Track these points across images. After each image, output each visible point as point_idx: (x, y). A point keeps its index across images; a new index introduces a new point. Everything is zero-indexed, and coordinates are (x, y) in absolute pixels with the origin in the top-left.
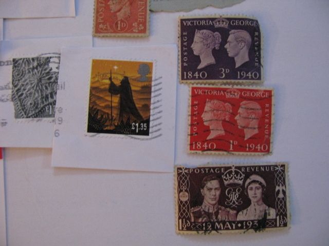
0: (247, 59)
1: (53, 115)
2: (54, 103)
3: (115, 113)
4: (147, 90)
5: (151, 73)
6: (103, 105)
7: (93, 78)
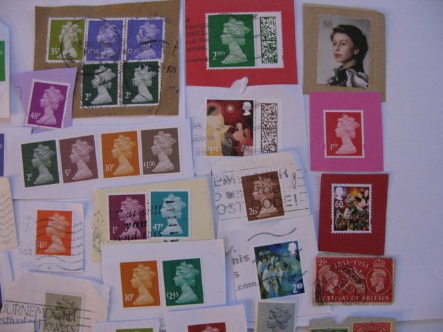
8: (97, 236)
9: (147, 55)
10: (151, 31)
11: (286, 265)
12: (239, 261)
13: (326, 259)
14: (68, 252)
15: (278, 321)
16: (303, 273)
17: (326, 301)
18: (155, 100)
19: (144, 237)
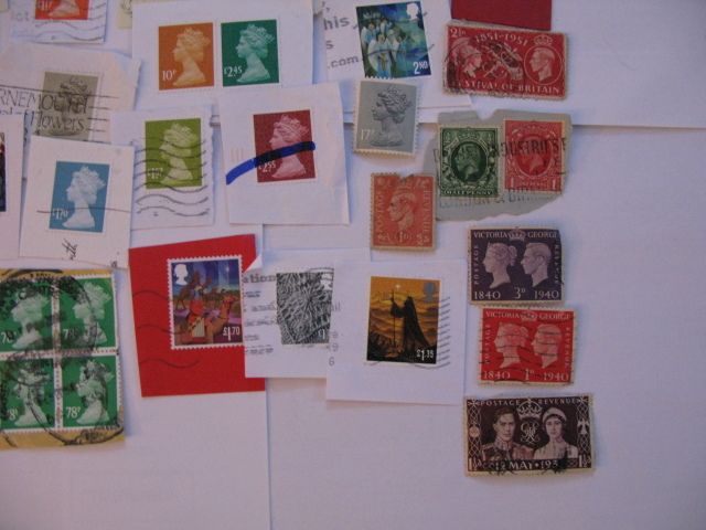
0: (545, 277)
1: (327, 341)
2: (328, 326)
3: (398, 339)
4: (433, 312)
5: (437, 292)
6: (384, 329)
7: (372, 298)
11: (402, 35)
12: (334, 25)
13: (463, 29)
15: (389, 111)
16: (428, 46)
17: (464, 88)
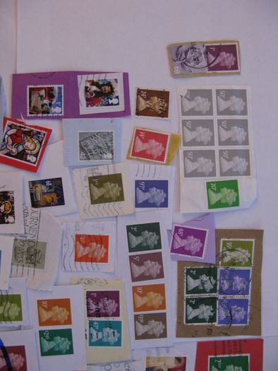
8: (89, 282)
9: (222, 314)
10: (239, 315)
14: (77, 259)
18: (188, 321)
19: (89, 315)
